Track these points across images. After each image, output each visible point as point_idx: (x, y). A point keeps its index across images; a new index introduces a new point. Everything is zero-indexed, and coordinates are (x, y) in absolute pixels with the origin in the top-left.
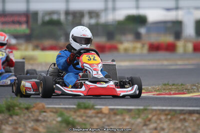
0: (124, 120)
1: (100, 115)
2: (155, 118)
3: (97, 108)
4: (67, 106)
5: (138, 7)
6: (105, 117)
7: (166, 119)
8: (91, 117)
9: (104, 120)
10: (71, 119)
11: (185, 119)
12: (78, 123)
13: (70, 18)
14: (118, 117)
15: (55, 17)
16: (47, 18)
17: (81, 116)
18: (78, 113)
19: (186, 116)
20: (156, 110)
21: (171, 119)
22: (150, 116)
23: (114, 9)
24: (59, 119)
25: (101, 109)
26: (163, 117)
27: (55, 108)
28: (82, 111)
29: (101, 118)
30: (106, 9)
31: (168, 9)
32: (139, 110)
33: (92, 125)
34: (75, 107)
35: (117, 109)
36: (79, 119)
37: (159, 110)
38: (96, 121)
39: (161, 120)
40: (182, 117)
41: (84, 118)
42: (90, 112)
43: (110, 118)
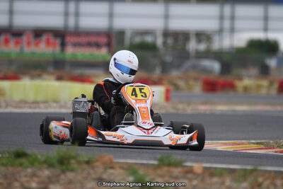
0: (223, 183)
1: (189, 176)
2: (267, 183)
3: (187, 166)
4: (145, 162)
5: (266, 29)
6: (196, 179)
8: (176, 178)
9: (195, 183)
10: (147, 179)
13: (170, 41)
14: (215, 179)
15: (149, 39)
16: (138, 40)
17: (162, 176)
18: (159, 172)
20: (270, 172)
22: (260, 180)
23: (232, 30)
24: (131, 179)
25: (191, 167)
26: (279, 182)
27: (127, 163)
28: (165, 169)
29: (191, 180)
30: (221, 31)
32: (245, 170)
33: (176, 188)
34: (155, 162)
35: (216, 168)
37: (276, 172)
41: (167, 179)
42: (176, 171)
43: (203, 180)
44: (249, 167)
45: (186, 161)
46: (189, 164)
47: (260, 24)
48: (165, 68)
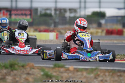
0: (82, 75)
1: (68, 72)
2: (102, 74)
3: (66, 68)
4: (48, 66)
5: (100, 7)
6: (70, 73)
7: (109, 75)
8: (62, 73)
9: (70, 75)
10: (49, 73)
11: (120, 76)
12: (54, 76)
13: (58, 12)
14: (79, 73)
15: (48, 12)
16: (43, 12)
17: (56, 72)
18: (54, 70)
19: (122, 74)
20: (103, 69)
21: (112, 75)
22: (99, 73)
23: (85, 8)
24: (42, 73)
25: (69, 68)
26: (107, 74)
28: (57, 69)
30: (80, 8)
31: (119, 9)
32: (92, 69)
33: (62, 77)
35: (79, 68)
36: (54, 74)
38: (65, 75)
39: (105, 75)
40: (119, 74)
41: (58, 73)
42: (62, 70)
43: (74, 73)
44: (94, 68)
45: (66, 65)
46: (67, 66)
47: (97, 5)
48: (56, 24)
